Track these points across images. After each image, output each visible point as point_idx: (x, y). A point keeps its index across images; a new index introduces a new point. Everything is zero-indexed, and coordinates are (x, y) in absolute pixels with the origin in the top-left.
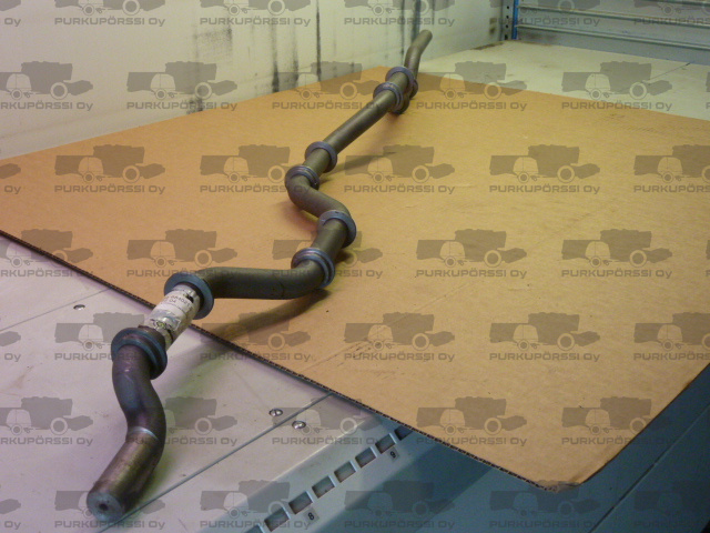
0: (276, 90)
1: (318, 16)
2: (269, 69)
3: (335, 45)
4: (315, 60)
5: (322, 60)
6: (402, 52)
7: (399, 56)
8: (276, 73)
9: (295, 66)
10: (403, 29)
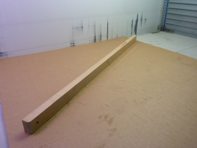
0: (95, 42)
1: (108, 24)
2: (93, 36)
3: (112, 31)
4: (106, 35)
5: (108, 34)
6: (132, 33)
7: (131, 34)
8: (95, 37)
9: (101, 36)
10: (132, 28)
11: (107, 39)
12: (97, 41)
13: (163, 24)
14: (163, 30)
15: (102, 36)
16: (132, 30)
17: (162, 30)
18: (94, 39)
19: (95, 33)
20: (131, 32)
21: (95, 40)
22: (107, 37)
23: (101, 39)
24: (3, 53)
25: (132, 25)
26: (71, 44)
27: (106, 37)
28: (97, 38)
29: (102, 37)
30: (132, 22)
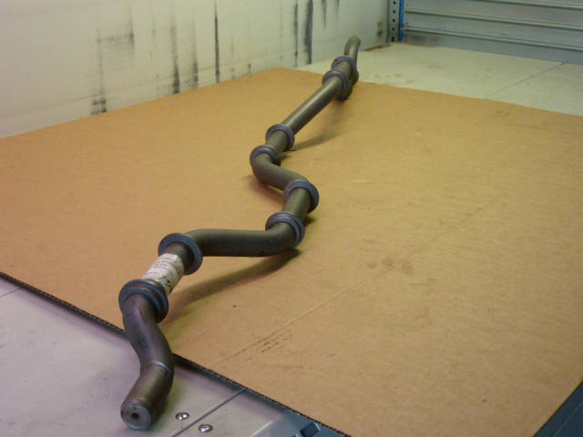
0: (176, 91)
1: (216, 20)
2: (169, 71)
3: (232, 48)
4: (214, 62)
5: (221, 62)
6: (296, 54)
7: (294, 57)
8: (176, 75)
9: (195, 68)
10: (296, 32)
11: (218, 81)
12: (182, 87)
13: (396, 16)
14: (396, 39)
15: (200, 66)
16: (297, 41)
17: (393, 40)
18: (171, 81)
19: (175, 58)
20: (294, 52)
21: (176, 84)
22: (218, 73)
23: (196, 79)
25: (296, 24)
26: (95, 103)
27: (214, 71)
28: (182, 79)
29: (200, 74)
30: (293, 11)
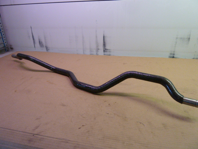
24: (108, 50)
26: (171, 54)
